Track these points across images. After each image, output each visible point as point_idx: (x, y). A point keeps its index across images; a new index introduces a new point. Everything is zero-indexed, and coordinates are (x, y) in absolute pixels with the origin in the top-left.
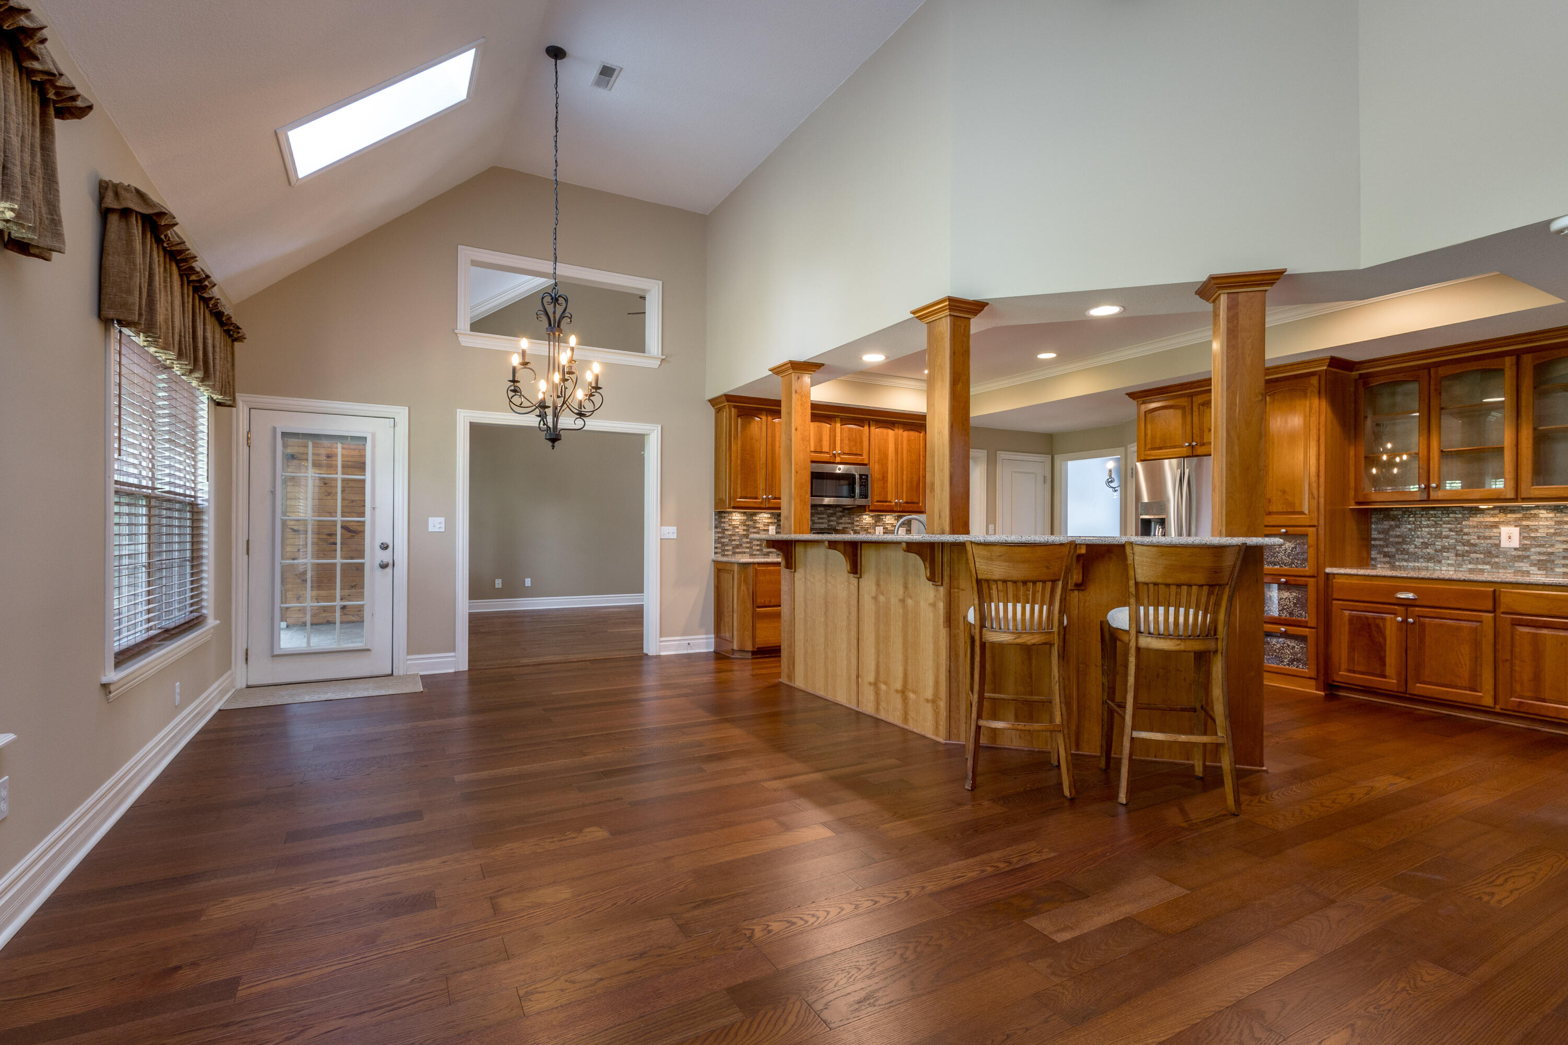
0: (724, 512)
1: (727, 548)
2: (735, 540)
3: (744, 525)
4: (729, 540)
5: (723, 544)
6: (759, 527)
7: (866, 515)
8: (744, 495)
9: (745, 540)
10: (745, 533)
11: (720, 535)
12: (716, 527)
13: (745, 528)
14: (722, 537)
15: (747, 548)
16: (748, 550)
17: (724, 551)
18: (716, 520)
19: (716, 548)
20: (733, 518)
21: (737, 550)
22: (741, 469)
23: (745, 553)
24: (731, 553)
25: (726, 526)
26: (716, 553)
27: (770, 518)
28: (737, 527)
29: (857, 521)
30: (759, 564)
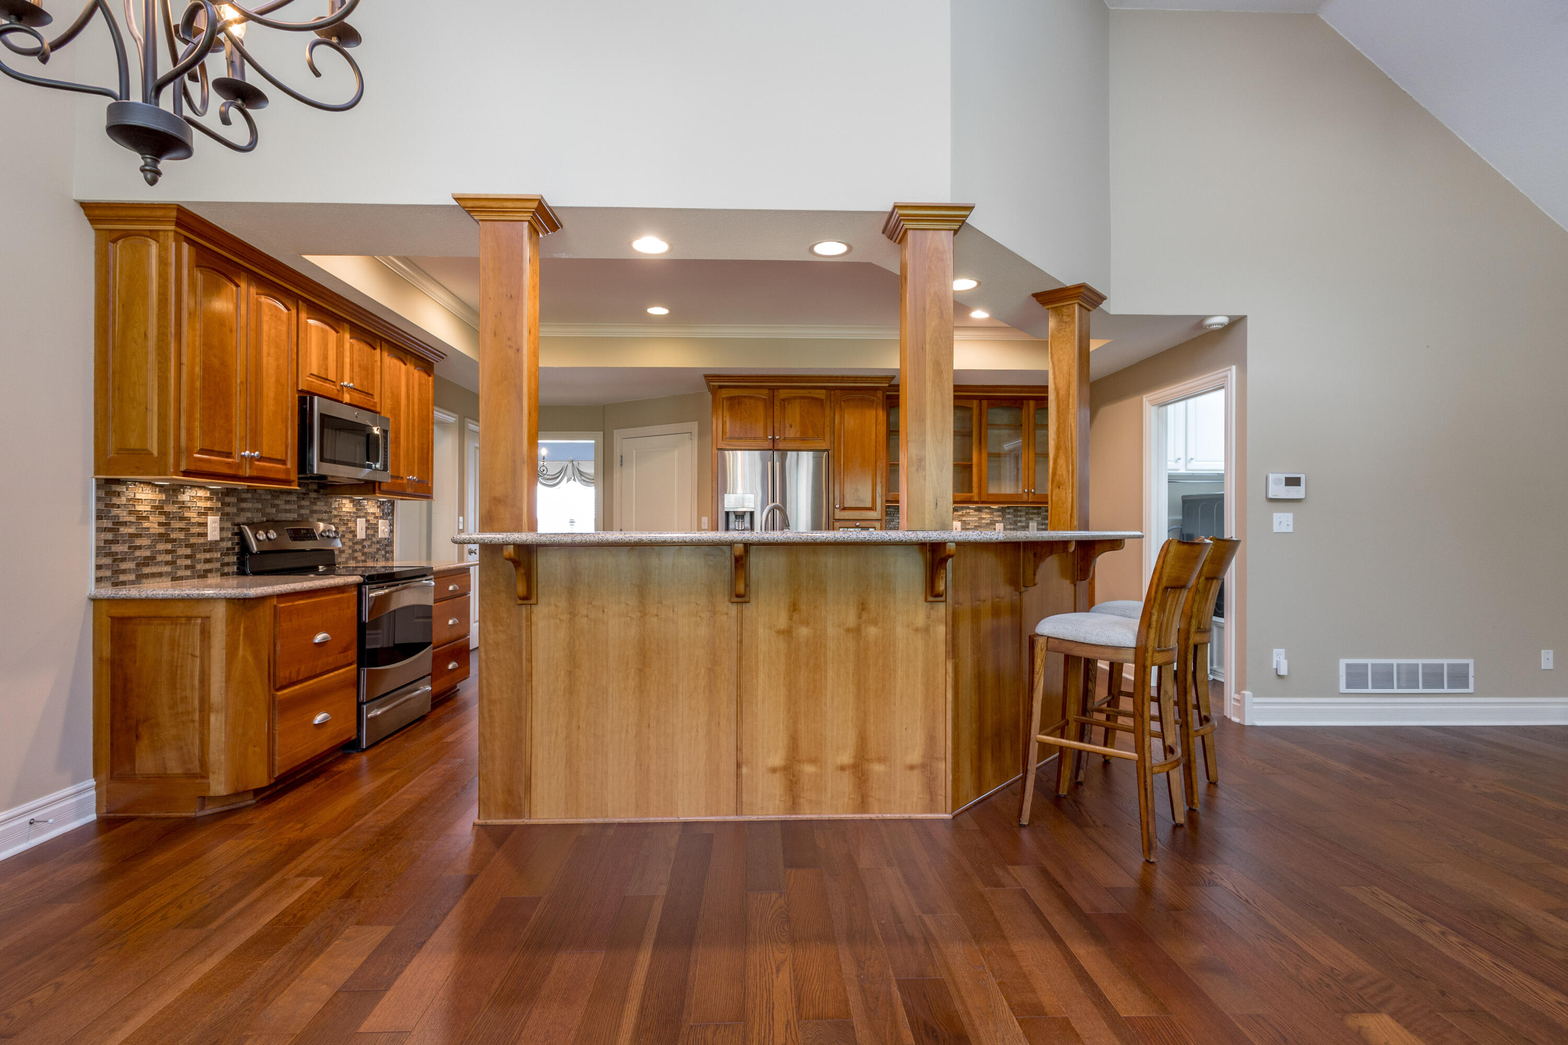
0: (118, 482)
1: (123, 566)
2: (140, 547)
3: (160, 513)
4: (130, 548)
5: (117, 559)
6: (188, 519)
7: (346, 498)
8: (208, 446)
9: (161, 546)
10: (162, 530)
11: (110, 536)
12: (99, 517)
13: (163, 519)
14: (114, 542)
15: (167, 563)
16: (167, 569)
17: (117, 572)
18: (98, 499)
19: (99, 567)
20: (138, 496)
21: (146, 570)
22: (204, 388)
23: (160, 575)
24: (132, 577)
25: (124, 516)
26: (99, 580)
27: (207, 499)
28: (146, 518)
29: (335, 509)
30: (281, 596)
